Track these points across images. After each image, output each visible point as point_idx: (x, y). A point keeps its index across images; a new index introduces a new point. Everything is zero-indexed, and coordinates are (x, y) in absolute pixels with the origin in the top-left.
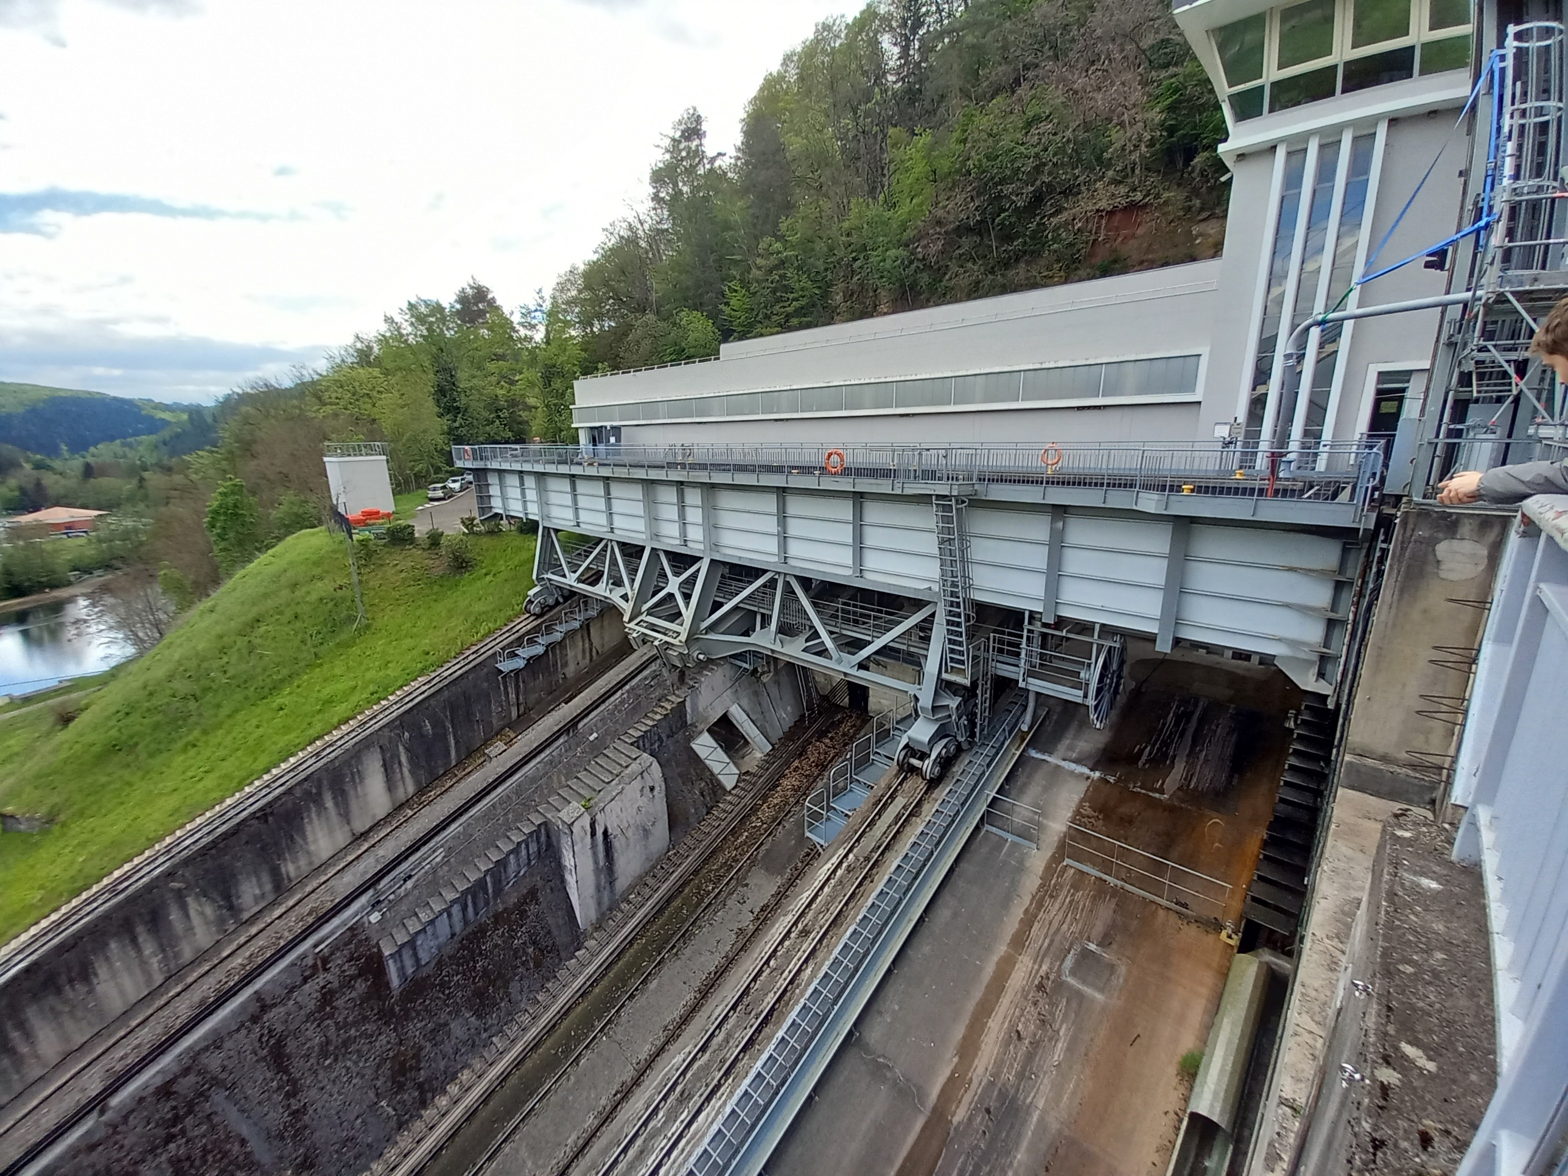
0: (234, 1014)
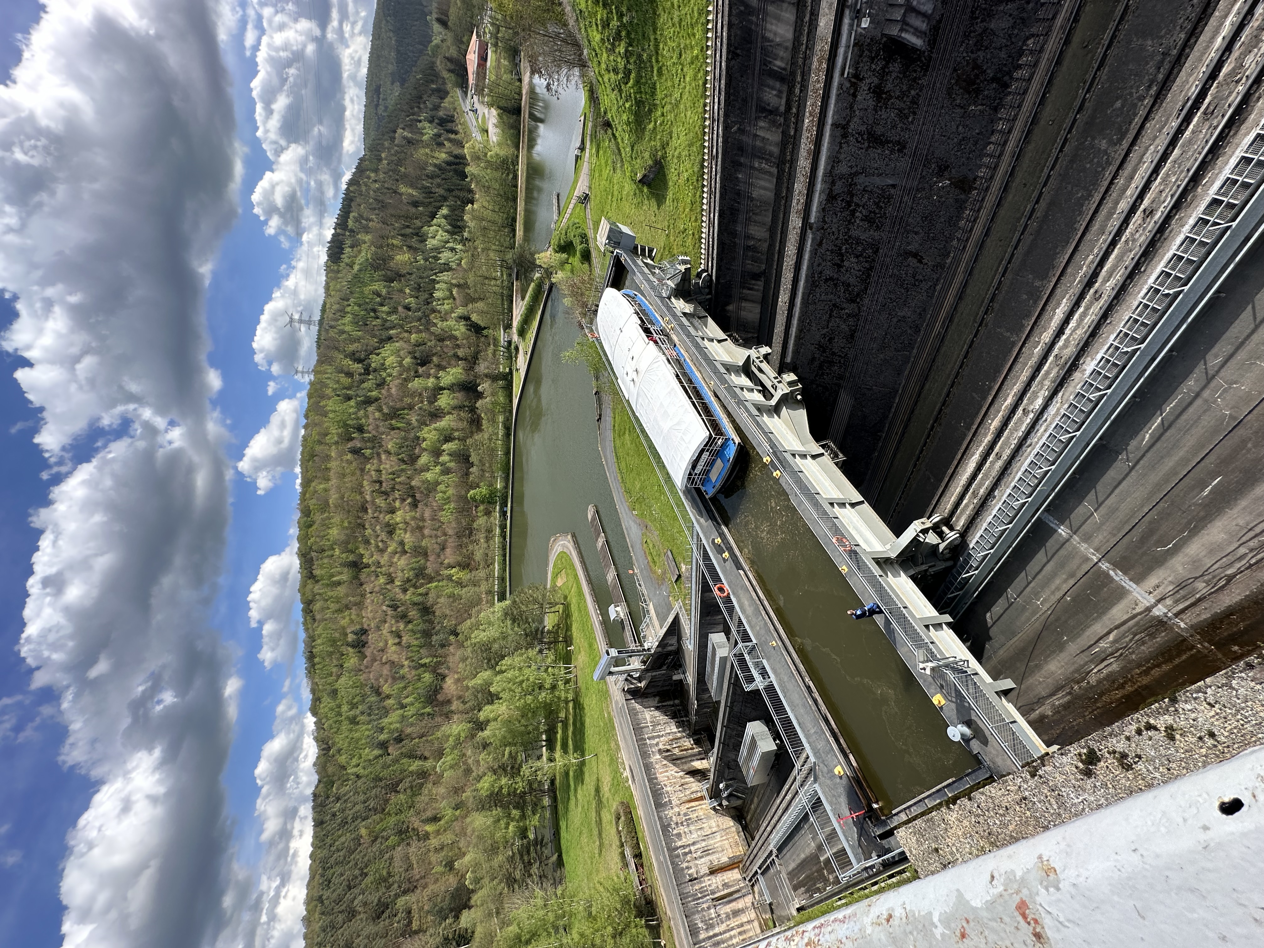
0: (831, 143)
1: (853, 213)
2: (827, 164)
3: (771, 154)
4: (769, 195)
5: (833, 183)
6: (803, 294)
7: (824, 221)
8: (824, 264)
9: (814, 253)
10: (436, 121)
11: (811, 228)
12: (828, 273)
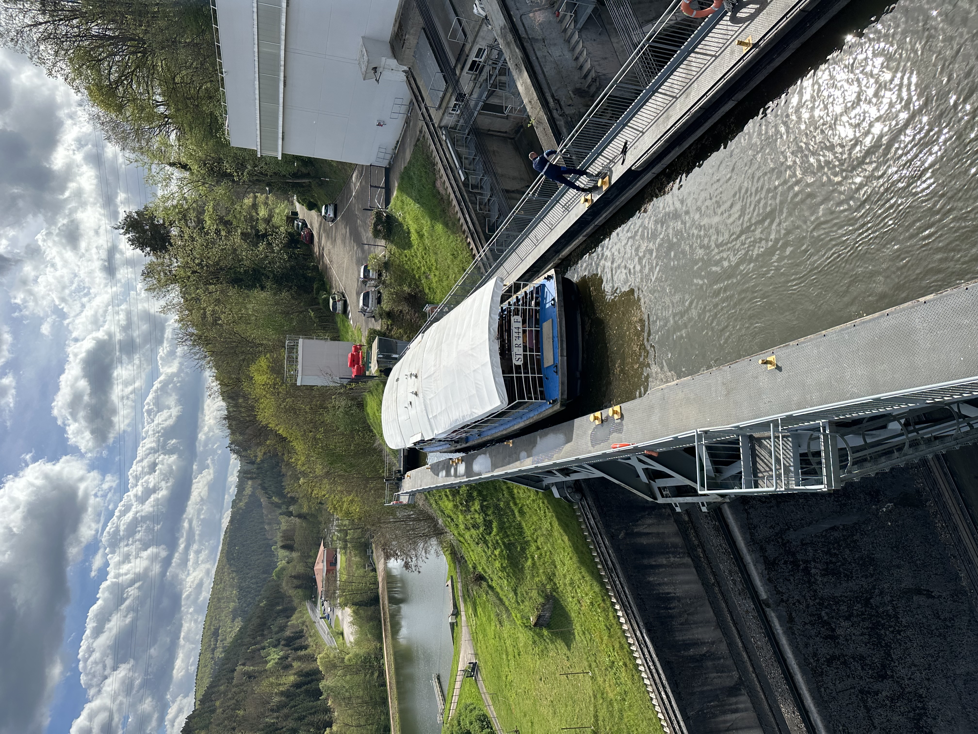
1: (806, 571)
2: (743, 534)
3: (675, 546)
4: (696, 588)
5: (762, 549)
6: (810, 690)
7: (778, 592)
8: (811, 642)
9: (790, 632)
10: (283, 642)
11: (768, 606)
12: (825, 651)
